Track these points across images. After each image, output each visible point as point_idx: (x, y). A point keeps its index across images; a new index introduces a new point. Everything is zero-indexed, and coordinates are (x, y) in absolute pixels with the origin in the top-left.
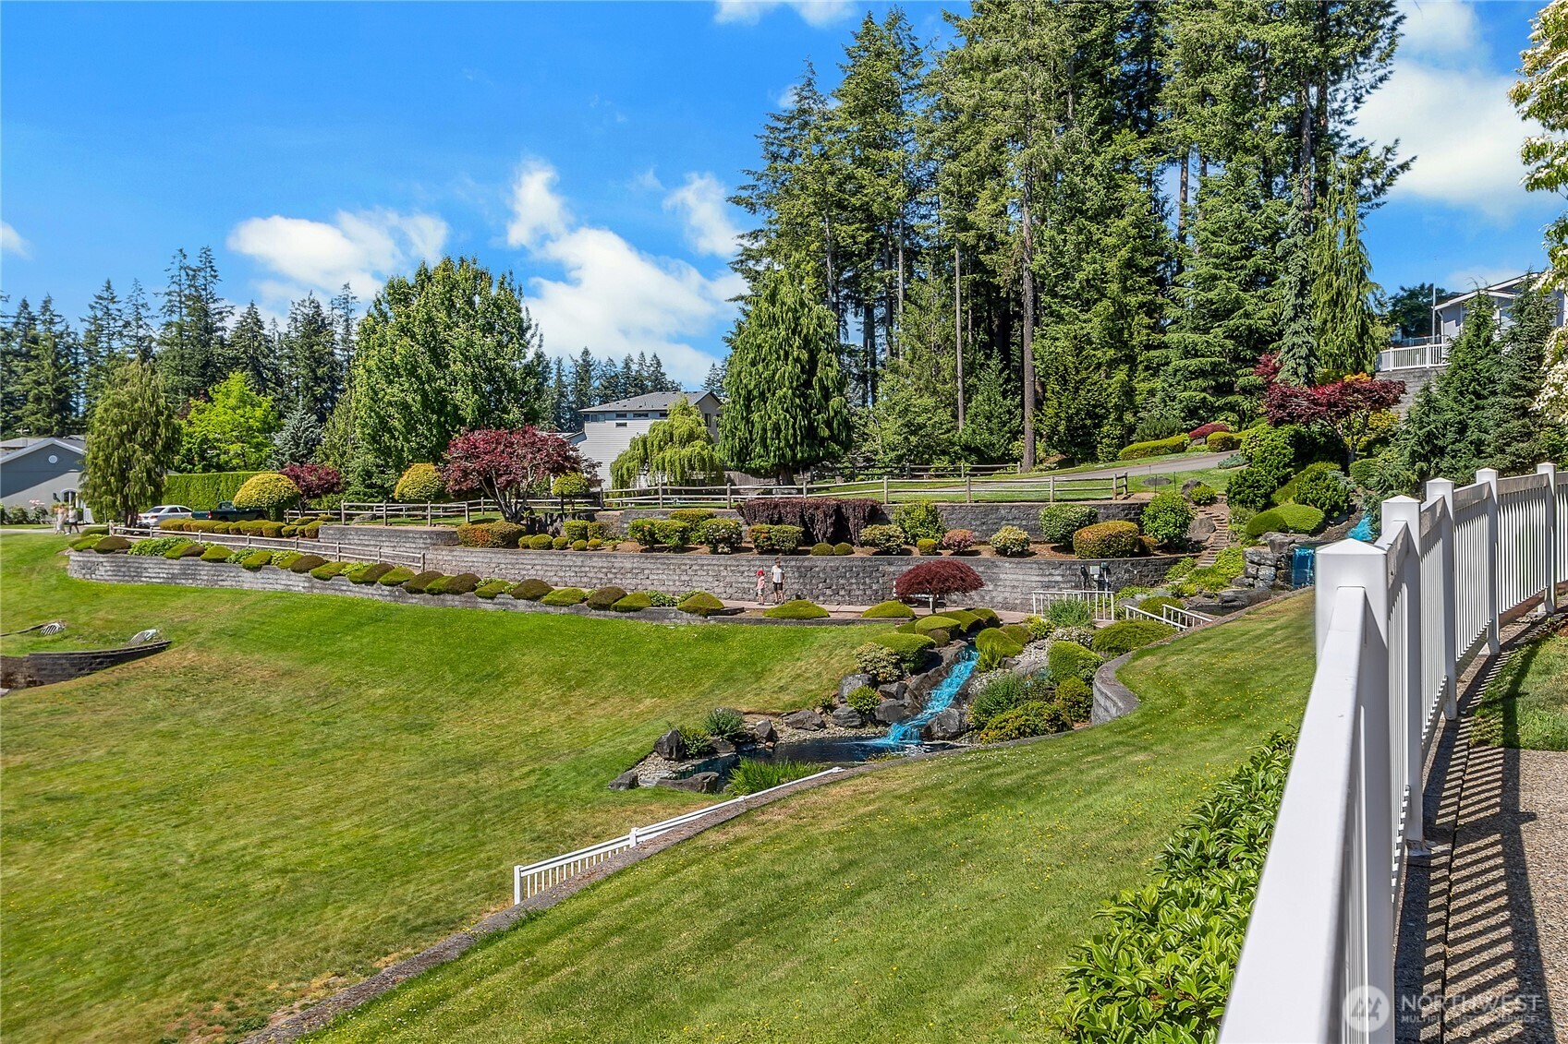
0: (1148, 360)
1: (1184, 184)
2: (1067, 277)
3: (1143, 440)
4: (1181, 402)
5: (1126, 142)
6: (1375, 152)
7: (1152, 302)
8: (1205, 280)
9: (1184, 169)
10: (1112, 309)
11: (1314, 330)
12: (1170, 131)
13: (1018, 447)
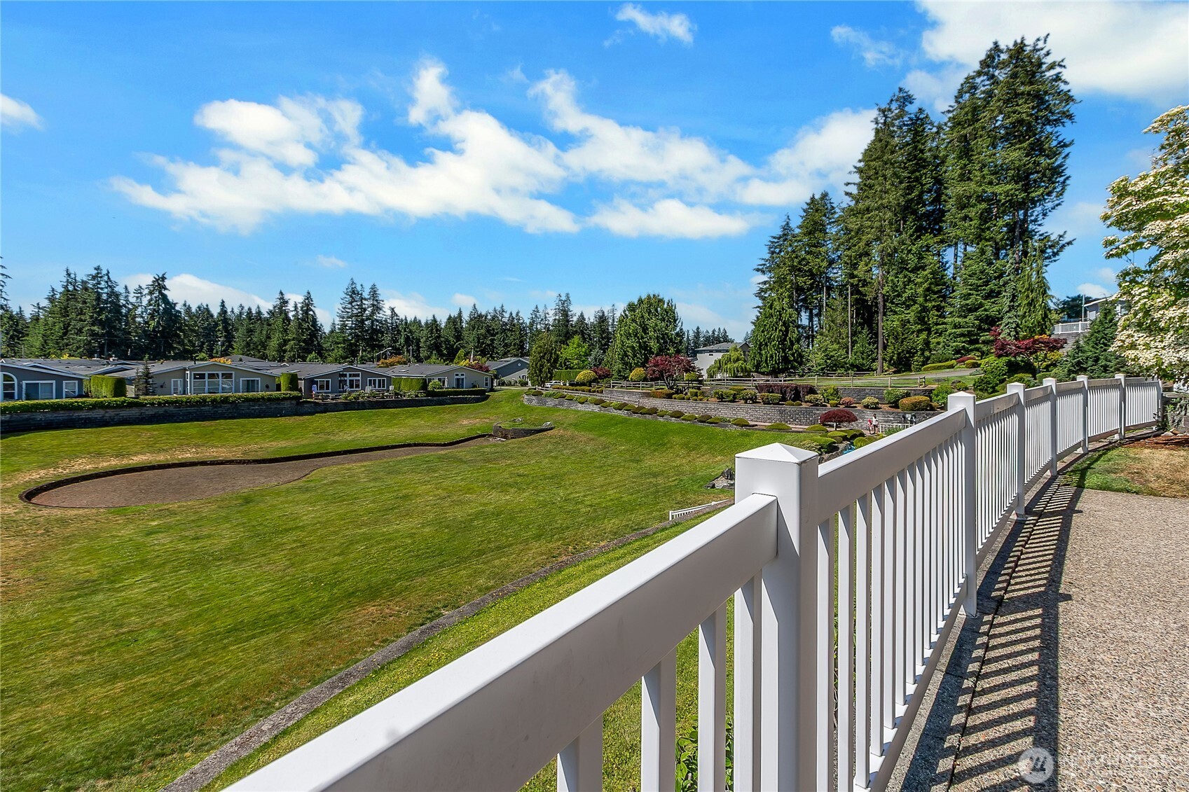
0: (937, 329)
1: (956, 255)
2: (899, 295)
3: (933, 363)
4: (952, 347)
5: (928, 239)
6: (1053, 238)
7: (939, 305)
8: (965, 296)
9: (956, 249)
10: (920, 309)
11: (1019, 316)
12: (949, 233)
13: (874, 365)
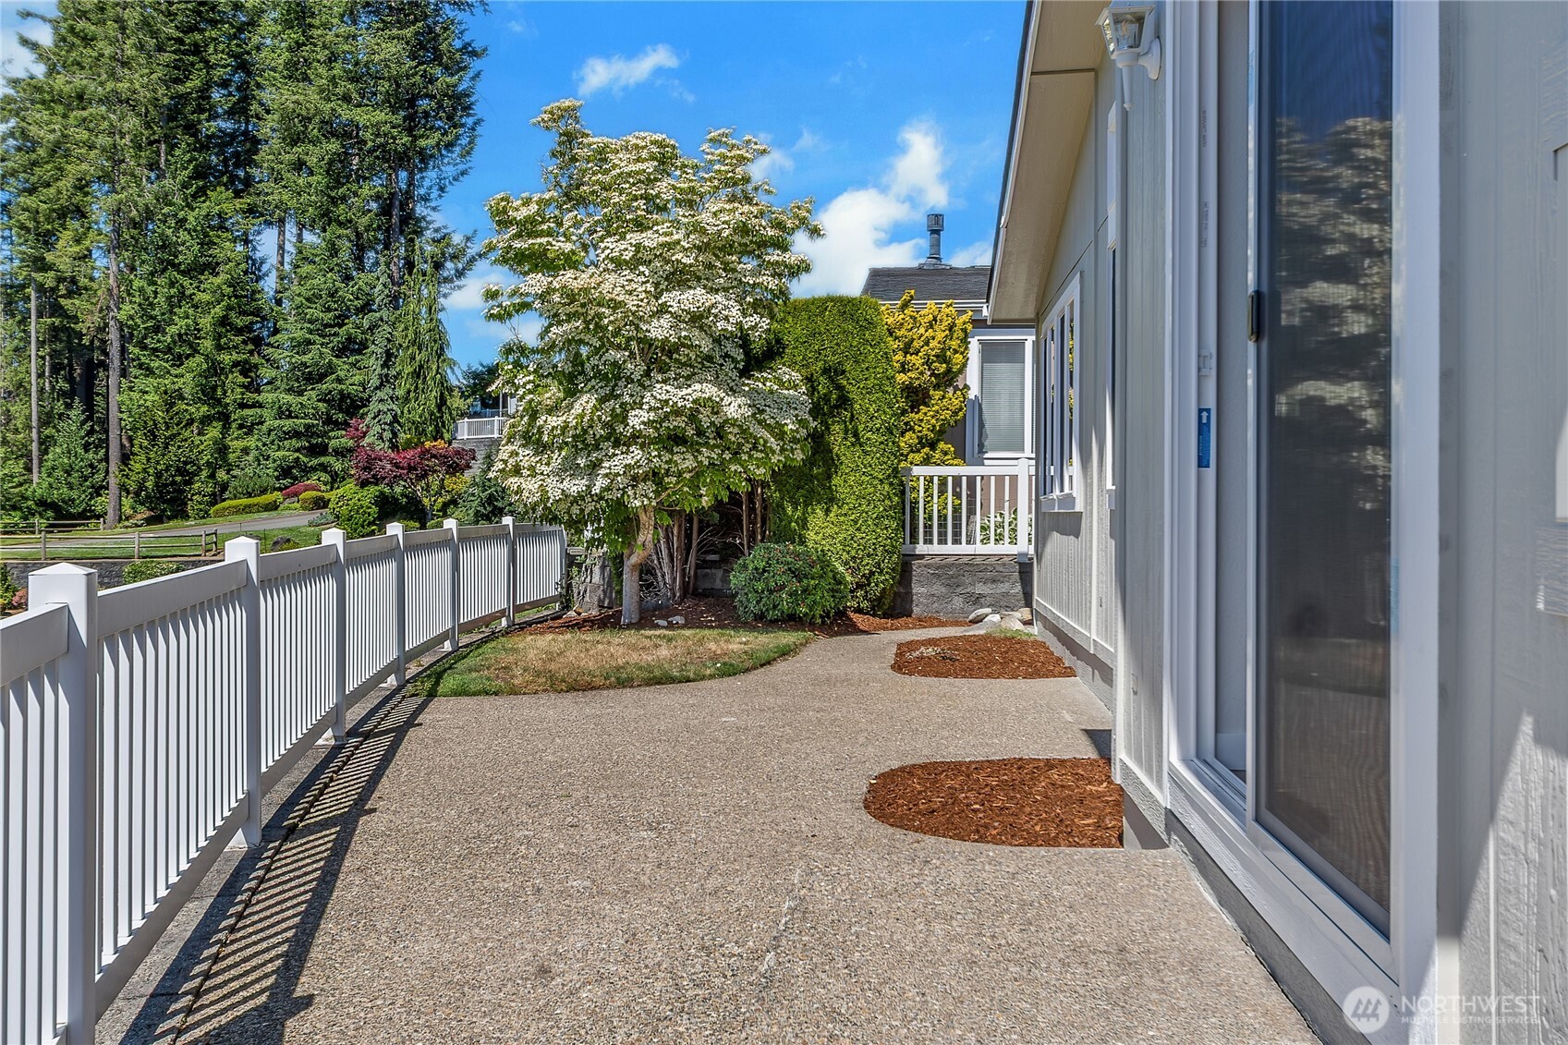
0: (243, 418)
1: (281, 248)
2: (157, 329)
3: (235, 497)
4: (275, 461)
5: (220, 200)
7: (246, 361)
8: (299, 345)
9: (282, 233)
10: (205, 366)
11: (398, 399)
12: (267, 194)
13: (99, 503)
